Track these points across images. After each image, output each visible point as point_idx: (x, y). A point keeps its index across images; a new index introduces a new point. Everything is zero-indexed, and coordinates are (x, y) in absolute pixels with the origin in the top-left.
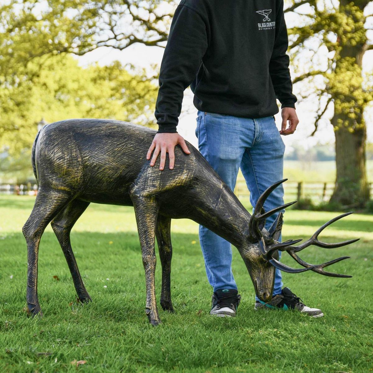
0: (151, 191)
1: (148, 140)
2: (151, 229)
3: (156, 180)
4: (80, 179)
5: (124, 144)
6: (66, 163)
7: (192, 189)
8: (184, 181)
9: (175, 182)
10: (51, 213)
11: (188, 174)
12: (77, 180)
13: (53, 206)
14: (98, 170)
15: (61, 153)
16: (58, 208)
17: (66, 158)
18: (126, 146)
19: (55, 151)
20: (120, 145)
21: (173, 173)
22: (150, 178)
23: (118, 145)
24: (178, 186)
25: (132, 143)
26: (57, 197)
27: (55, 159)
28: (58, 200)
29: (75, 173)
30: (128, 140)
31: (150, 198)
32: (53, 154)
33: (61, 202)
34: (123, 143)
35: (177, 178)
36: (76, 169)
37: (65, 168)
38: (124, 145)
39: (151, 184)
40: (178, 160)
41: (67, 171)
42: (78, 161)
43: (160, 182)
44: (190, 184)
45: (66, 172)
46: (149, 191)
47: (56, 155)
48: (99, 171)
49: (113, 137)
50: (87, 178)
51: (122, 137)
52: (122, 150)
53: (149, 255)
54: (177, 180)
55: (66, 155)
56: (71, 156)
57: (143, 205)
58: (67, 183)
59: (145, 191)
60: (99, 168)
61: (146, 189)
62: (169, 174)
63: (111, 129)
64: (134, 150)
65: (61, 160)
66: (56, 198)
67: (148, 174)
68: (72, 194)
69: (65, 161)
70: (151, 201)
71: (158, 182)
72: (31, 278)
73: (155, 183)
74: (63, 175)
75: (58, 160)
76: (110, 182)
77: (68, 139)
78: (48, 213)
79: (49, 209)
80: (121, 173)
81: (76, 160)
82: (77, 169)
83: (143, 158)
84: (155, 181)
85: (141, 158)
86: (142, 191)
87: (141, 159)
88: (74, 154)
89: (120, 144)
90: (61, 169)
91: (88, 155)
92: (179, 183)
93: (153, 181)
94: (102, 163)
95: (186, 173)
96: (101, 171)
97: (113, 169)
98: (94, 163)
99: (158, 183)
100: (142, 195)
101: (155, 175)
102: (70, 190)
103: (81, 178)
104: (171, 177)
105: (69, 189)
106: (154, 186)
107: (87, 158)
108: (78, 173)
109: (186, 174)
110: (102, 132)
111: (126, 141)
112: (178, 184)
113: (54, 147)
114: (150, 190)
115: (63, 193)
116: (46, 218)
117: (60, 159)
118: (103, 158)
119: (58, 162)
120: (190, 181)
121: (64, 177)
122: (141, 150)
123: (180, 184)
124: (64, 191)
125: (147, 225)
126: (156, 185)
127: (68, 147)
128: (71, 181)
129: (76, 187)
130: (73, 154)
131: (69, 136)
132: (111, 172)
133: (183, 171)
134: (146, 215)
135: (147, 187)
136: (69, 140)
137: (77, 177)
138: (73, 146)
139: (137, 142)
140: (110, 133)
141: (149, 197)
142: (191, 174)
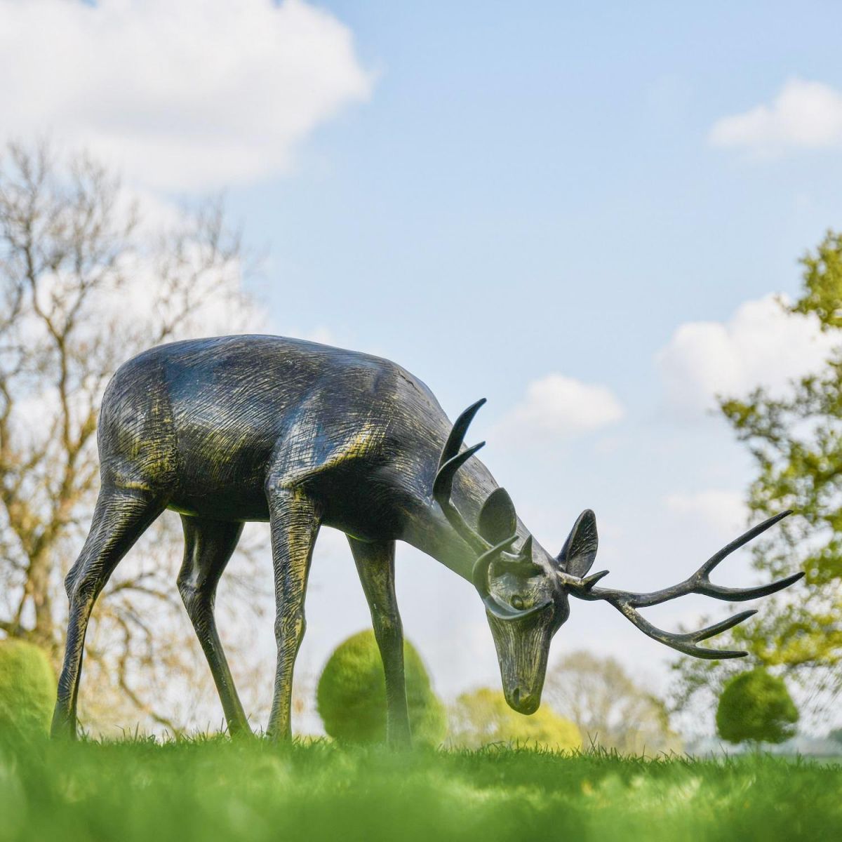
0: (294, 476)
1: (302, 366)
2: (296, 560)
3: (306, 449)
4: (168, 461)
5: (251, 378)
6: (138, 430)
7: (384, 465)
8: (363, 448)
9: (344, 450)
10: (113, 541)
11: (373, 431)
12: (162, 464)
13: (117, 526)
14: (201, 440)
15: (130, 409)
16: (126, 529)
17: (139, 418)
18: (256, 382)
19: (122, 406)
20: (244, 382)
21: (341, 432)
22: (295, 447)
23: (241, 380)
24: (351, 460)
25: (267, 375)
26: (124, 505)
27: (120, 423)
28: (124, 511)
29: (157, 449)
30: (261, 369)
31: (295, 490)
32: (118, 413)
33: (131, 516)
34: (249, 376)
35: (348, 442)
36: (159, 441)
37: (137, 440)
38: (251, 380)
39: (297, 459)
40: (356, 403)
41: (141, 447)
42: (164, 424)
43: (313, 453)
44: (379, 455)
45: (139, 449)
46: (291, 476)
47: (123, 414)
48: (203, 443)
49: (233, 365)
50: (184, 459)
51: (250, 363)
52: (246, 391)
53: (285, 616)
54: (348, 445)
55: (139, 413)
56: (149, 414)
57: (280, 507)
58: (142, 473)
59: (285, 475)
60: (202, 435)
61: (286, 472)
62: (333, 435)
63: (233, 349)
64: (271, 389)
65: (131, 423)
66: (122, 508)
67: (293, 437)
68: (154, 496)
69: (138, 425)
70: (297, 496)
71: (308, 454)
72: (63, 684)
73: (303, 457)
74: (135, 455)
75: (125, 424)
76: (226, 465)
77: (149, 378)
78: (109, 541)
79: (110, 532)
80: (244, 441)
81: (158, 421)
82: (162, 442)
83: (287, 405)
84: (304, 453)
85: (283, 404)
86: (279, 476)
87: (283, 407)
88: (156, 409)
89: (244, 378)
90: (129, 444)
91: (184, 409)
92: (352, 453)
93: (300, 452)
94: (208, 424)
95: (369, 429)
96: (208, 442)
97: (228, 433)
98: (194, 425)
99: (310, 455)
100: (278, 485)
101: (304, 439)
102: (148, 488)
103: (171, 461)
104: (336, 441)
105: (147, 486)
106: (301, 463)
107: (183, 415)
108: (163, 449)
109: (367, 432)
110: (215, 357)
111: (256, 372)
112: (349, 456)
113: (121, 397)
114: (294, 472)
115: (135, 495)
116: (104, 552)
117: (129, 422)
118: (210, 411)
119: (125, 429)
120: (379, 447)
121: (136, 459)
122: (284, 388)
123: (354, 455)
124: (136, 491)
125: (287, 551)
126: (306, 460)
127: (145, 395)
128: (149, 468)
129: (161, 481)
130: (153, 410)
131: (153, 373)
132: (225, 441)
133: (361, 426)
134: (286, 529)
135: (288, 467)
136: (151, 380)
137: (162, 457)
138: (156, 392)
139: (278, 371)
140: (228, 358)
141: (293, 488)
142: (379, 432)
